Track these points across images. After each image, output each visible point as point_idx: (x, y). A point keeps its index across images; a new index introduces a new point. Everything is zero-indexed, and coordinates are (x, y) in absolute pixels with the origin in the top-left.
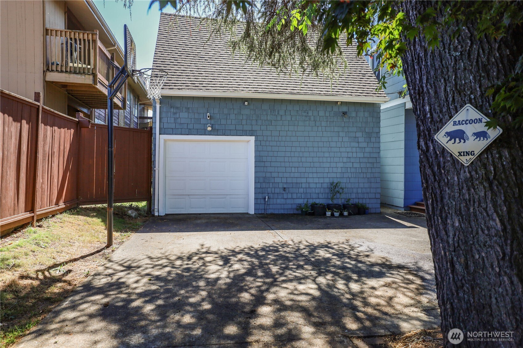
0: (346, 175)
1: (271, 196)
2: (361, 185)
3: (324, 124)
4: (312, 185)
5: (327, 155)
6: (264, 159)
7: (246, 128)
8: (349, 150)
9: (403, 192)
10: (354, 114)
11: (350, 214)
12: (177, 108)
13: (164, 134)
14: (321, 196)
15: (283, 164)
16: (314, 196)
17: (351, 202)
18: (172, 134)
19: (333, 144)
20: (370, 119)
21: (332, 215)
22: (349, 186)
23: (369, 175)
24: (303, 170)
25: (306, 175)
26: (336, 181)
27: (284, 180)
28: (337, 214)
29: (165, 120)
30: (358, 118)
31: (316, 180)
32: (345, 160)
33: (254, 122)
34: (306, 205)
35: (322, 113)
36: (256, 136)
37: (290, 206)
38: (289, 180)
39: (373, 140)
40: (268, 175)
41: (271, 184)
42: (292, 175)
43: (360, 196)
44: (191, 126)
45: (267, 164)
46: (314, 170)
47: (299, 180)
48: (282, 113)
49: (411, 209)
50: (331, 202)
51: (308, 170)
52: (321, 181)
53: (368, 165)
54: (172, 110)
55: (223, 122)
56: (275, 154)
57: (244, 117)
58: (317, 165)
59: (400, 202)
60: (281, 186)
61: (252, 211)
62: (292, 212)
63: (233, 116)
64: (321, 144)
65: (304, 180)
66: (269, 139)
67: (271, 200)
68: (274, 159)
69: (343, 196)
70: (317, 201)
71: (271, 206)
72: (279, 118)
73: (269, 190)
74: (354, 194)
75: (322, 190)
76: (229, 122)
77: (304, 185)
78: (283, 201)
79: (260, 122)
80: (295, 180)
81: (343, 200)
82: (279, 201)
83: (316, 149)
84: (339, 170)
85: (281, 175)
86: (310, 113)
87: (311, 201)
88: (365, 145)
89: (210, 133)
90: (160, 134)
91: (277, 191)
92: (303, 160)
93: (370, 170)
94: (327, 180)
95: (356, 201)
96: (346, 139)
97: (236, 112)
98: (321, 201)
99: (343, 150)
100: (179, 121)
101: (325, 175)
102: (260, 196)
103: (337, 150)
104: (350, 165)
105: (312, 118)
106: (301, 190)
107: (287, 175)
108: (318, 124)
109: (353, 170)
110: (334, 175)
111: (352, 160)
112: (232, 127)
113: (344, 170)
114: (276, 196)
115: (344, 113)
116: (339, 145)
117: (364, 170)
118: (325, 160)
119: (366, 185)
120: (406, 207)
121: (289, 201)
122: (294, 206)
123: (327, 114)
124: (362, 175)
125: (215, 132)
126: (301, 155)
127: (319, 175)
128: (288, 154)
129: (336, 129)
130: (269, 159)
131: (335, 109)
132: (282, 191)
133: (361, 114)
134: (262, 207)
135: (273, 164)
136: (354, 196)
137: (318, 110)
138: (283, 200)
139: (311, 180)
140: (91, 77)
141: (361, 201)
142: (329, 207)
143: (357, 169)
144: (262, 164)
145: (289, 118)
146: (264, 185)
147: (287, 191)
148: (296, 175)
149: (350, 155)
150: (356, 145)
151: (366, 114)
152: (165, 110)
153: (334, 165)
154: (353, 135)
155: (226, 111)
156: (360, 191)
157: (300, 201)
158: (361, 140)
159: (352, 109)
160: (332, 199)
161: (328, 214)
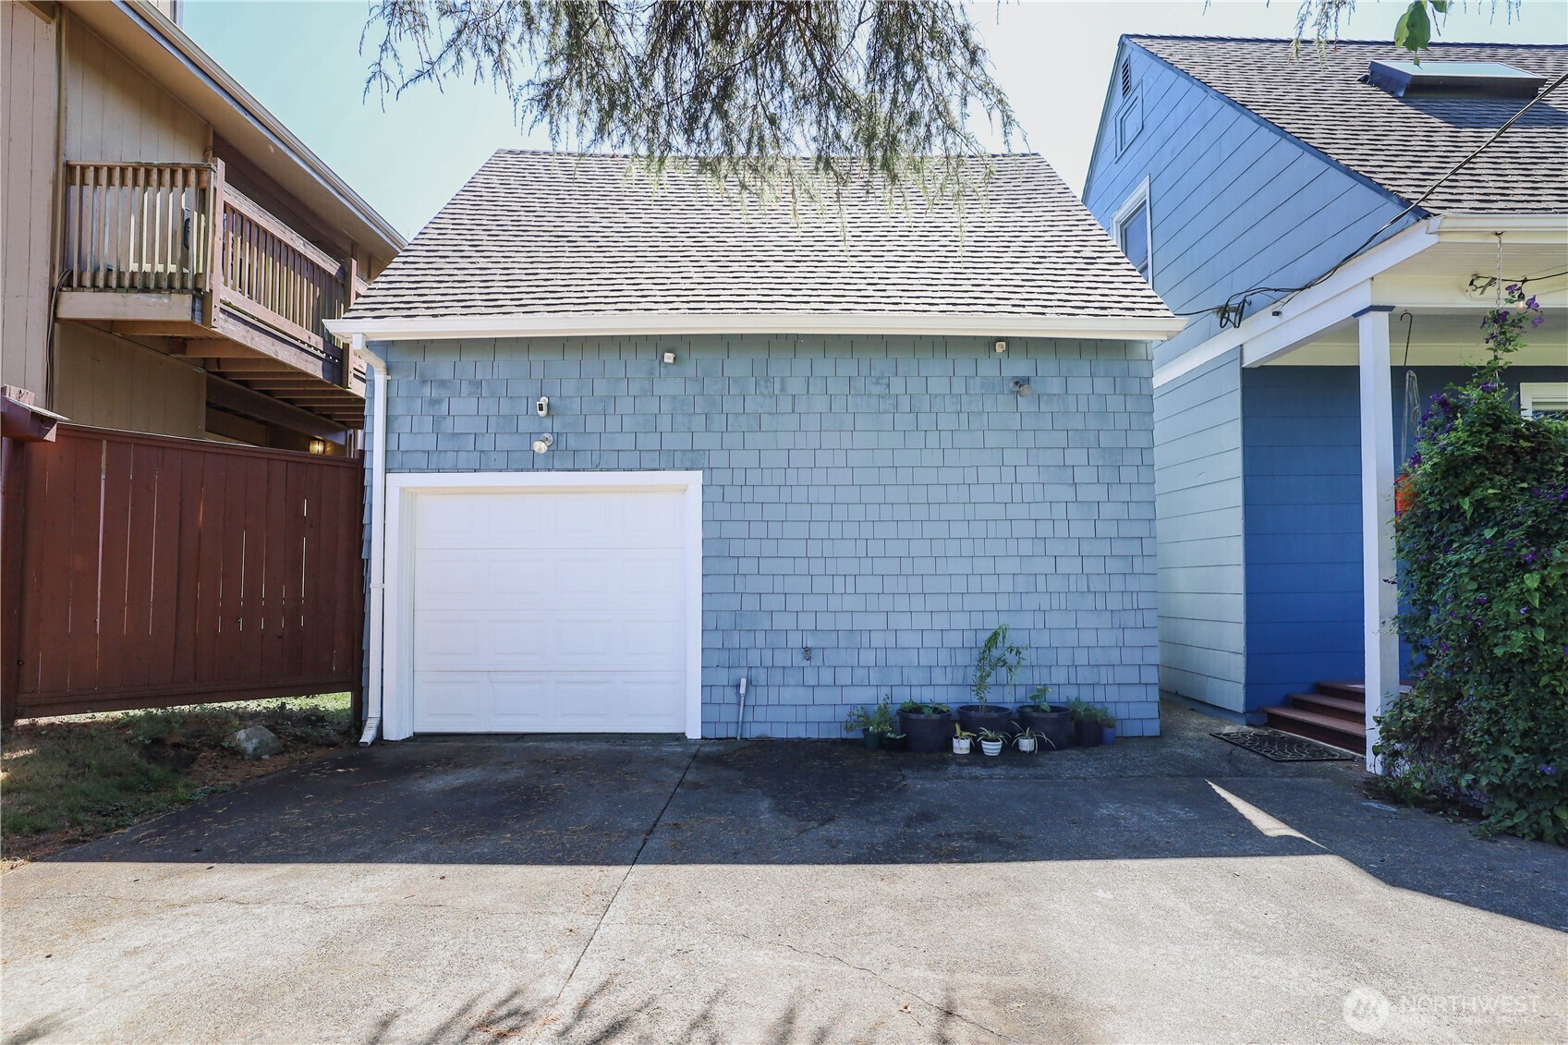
0: (1030, 602)
1: (761, 676)
2: (1088, 638)
3: (947, 422)
4: (908, 640)
5: (959, 530)
6: (737, 548)
7: (671, 442)
8: (1041, 511)
9: (1240, 661)
10: (1055, 386)
11: (1042, 747)
12: (443, 383)
13: (401, 470)
14: (939, 677)
15: (802, 566)
16: (917, 677)
17: (1053, 696)
18: (427, 470)
19: (981, 493)
20: (1115, 403)
22: (1043, 639)
23: (1114, 602)
24: (873, 585)
25: (886, 603)
26: (992, 623)
27: (807, 622)
28: (992, 748)
29: (403, 425)
30: (1071, 399)
31: (922, 621)
32: (1026, 548)
33: (699, 423)
34: (883, 710)
35: (938, 386)
36: (708, 470)
37: (827, 714)
38: (825, 622)
39: (1128, 474)
40: (751, 603)
41: (760, 636)
42: (835, 603)
43: (1085, 675)
44: (486, 443)
45: (747, 566)
46: (915, 585)
47: (861, 622)
48: (796, 386)
49: (1275, 721)
50: (975, 700)
51: (890, 585)
52: (941, 622)
53: (1113, 565)
54: (427, 391)
55: (594, 424)
56: (775, 530)
57: (666, 406)
58: (925, 566)
59: (1234, 696)
60: (795, 641)
61: (694, 732)
62: (834, 736)
63: (625, 405)
64: (937, 494)
65: (877, 622)
66: (754, 477)
67: (762, 692)
68: (769, 548)
69: (1021, 676)
70: (926, 696)
71: (760, 714)
72: (785, 405)
73: (754, 658)
74: (1063, 672)
75: (944, 657)
76: (613, 423)
77: (877, 640)
78: (803, 695)
79: (718, 423)
80: (844, 622)
81: (1021, 693)
82: (788, 695)
83: (919, 512)
84: (1006, 584)
85: (794, 603)
86: (897, 386)
87: (903, 696)
88: (1098, 493)
89: (549, 463)
90: (387, 471)
91: (782, 658)
92: (876, 549)
93: (1117, 584)
94: (961, 621)
95: (1068, 694)
96: (1027, 474)
97: (635, 389)
98: (944, 693)
99: (1014, 511)
100: (447, 425)
101: (955, 602)
102: (722, 677)
103: (998, 511)
104: (1045, 565)
105: (904, 403)
106: (868, 657)
107: (815, 603)
108: (925, 421)
109: (1057, 584)
110: (988, 603)
111: (1054, 548)
112: (626, 442)
113: (1022, 584)
114: (777, 676)
115: (1020, 382)
116: (1003, 494)
117: (1097, 584)
118: (953, 548)
119: (1107, 638)
120: (1254, 711)
121: (822, 696)
122: (842, 714)
123: (959, 387)
124: (1089, 602)
125: (564, 456)
126: (867, 531)
127: (932, 603)
128: (820, 530)
129: (992, 439)
130: (753, 549)
131: (988, 368)
132: (799, 660)
133: (1081, 385)
134: (729, 714)
135: (766, 566)
136: (1059, 676)
137: (923, 373)
138: (801, 691)
139: (901, 621)
140: (190, 299)
141: (1086, 696)
142: (969, 718)
143: (1072, 578)
144: (730, 566)
145: (820, 403)
146: (735, 640)
147: (817, 660)
148: (851, 603)
149: (1045, 530)
150: (1068, 493)
151: (1102, 385)
152: (403, 392)
153: (984, 566)
154: (1053, 458)
155: (601, 388)
156: (1081, 658)
157: (865, 696)
158: (1083, 475)
159: (1048, 366)
160: (980, 686)
161: (962, 746)
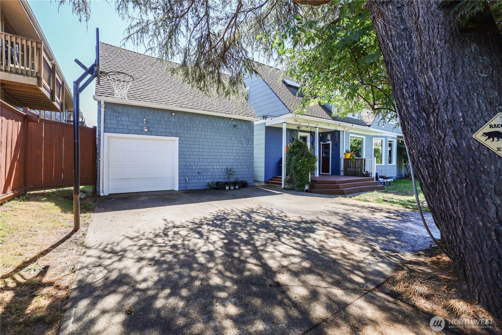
0: (235, 164)
1: (190, 177)
2: (244, 170)
3: (223, 131)
4: (216, 170)
5: (224, 151)
6: (185, 153)
7: (172, 131)
8: (237, 148)
9: (264, 173)
10: (240, 127)
11: (239, 188)
12: (119, 113)
13: (108, 132)
14: (221, 177)
15: (198, 157)
16: (217, 177)
17: (238, 180)
18: (115, 133)
19: (228, 145)
20: (248, 131)
21: (230, 188)
22: (237, 170)
23: (248, 164)
24: (210, 160)
25: (212, 164)
26: (229, 167)
27: (198, 167)
28: (232, 188)
29: (108, 121)
30: (242, 129)
31: (218, 167)
32: (235, 154)
33: (178, 128)
34: (212, 183)
35: (222, 125)
36: (180, 137)
37: (202, 184)
38: (202, 167)
39: (250, 143)
40: (188, 164)
41: (190, 170)
42: (203, 164)
43: (243, 176)
44: (130, 128)
45: (187, 156)
46: (217, 161)
47: (208, 167)
48: (197, 122)
49: (268, 182)
50: (227, 180)
51: (213, 160)
52: (221, 167)
53: (248, 158)
54: (115, 114)
55: (156, 126)
56: (193, 150)
57: (172, 124)
58: (219, 157)
59: (262, 179)
60: (196, 171)
61: (177, 188)
62: (203, 188)
63: (163, 122)
64: (221, 144)
65: (211, 167)
66: (189, 139)
67: (190, 180)
68: (191, 153)
69: (234, 176)
70: (219, 180)
71: (190, 185)
72: (195, 126)
73: (189, 174)
75: (222, 173)
76: (160, 126)
77: (211, 170)
78: (197, 181)
79: (182, 128)
80: (205, 167)
81: (234, 179)
82: (195, 181)
83: (218, 147)
84: (232, 161)
85: (196, 164)
86: (215, 124)
87: (215, 181)
88: (246, 145)
89: (146, 134)
90: (104, 132)
91: (194, 174)
92: (211, 154)
93: (248, 161)
94: (225, 167)
95: (241, 179)
96: (236, 142)
97: (165, 119)
98: (222, 180)
99: (234, 148)
100: (121, 123)
101: (224, 164)
102: (183, 178)
103: (231, 148)
104: (238, 157)
105: (216, 128)
106: (209, 174)
107: (200, 164)
108: (219, 131)
109: (239, 161)
110: (229, 164)
111: (239, 155)
112: (163, 130)
113: (234, 161)
114: (193, 178)
115: (235, 126)
116: (231, 145)
117: (245, 161)
118: (223, 154)
119: (247, 170)
120: (266, 182)
121: (201, 181)
122: (205, 184)
123: (225, 126)
124: (244, 164)
125: (150, 133)
126: (209, 150)
127: (220, 164)
128: (201, 150)
129: (230, 135)
130: (189, 153)
131: (230, 123)
132: (197, 174)
133: (244, 127)
134: (184, 185)
135: (191, 156)
136: (239, 176)
137: (219, 123)
138: (197, 180)
139: (215, 167)
140: (36, 79)
141: (243, 179)
142: (227, 184)
143: (242, 160)
144: (184, 156)
145: (201, 126)
146: (185, 171)
147: (200, 174)
148: (206, 164)
149: (238, 151)
150: (241, 145)
151: (247, 127)
152: (108, 114)
153: (228, 157)
154: (239, 139)
155: (158, 118)
156: (243, 173)
157: (209, 181)
158: (244, 142)
159: (239, 123)
160: (228, 178)
161: (227, 188)
